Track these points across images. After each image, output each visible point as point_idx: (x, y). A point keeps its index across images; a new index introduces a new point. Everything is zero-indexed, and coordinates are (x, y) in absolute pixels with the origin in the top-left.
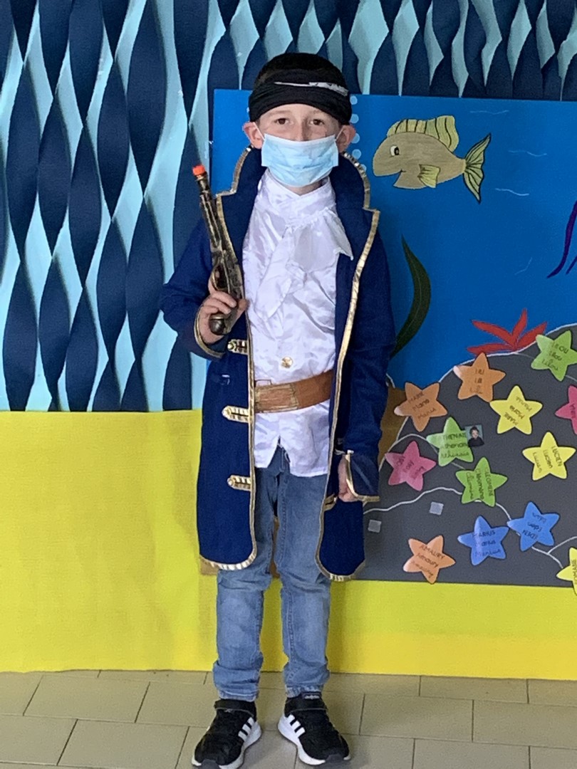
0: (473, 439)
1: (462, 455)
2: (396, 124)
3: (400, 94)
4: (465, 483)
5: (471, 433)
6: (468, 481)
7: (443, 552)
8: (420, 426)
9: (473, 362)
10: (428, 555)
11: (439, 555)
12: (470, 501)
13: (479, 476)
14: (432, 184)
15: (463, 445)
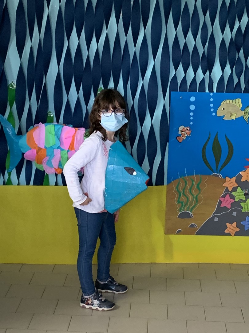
0: (245, 193)
1: (242, 198)
2: (224, 101)
3: (225, 92)
4: (243, 206)
5: (245, 191)
6: (244, 205)
7: (236, 227)
8: (230, 189)
9: (245, 171)
10: (232, 228)
11: (235, 228)
12: (244, 211)
13: (247, 204)
14: (234, 119)
15: (242, 195)
